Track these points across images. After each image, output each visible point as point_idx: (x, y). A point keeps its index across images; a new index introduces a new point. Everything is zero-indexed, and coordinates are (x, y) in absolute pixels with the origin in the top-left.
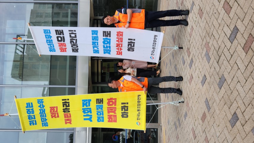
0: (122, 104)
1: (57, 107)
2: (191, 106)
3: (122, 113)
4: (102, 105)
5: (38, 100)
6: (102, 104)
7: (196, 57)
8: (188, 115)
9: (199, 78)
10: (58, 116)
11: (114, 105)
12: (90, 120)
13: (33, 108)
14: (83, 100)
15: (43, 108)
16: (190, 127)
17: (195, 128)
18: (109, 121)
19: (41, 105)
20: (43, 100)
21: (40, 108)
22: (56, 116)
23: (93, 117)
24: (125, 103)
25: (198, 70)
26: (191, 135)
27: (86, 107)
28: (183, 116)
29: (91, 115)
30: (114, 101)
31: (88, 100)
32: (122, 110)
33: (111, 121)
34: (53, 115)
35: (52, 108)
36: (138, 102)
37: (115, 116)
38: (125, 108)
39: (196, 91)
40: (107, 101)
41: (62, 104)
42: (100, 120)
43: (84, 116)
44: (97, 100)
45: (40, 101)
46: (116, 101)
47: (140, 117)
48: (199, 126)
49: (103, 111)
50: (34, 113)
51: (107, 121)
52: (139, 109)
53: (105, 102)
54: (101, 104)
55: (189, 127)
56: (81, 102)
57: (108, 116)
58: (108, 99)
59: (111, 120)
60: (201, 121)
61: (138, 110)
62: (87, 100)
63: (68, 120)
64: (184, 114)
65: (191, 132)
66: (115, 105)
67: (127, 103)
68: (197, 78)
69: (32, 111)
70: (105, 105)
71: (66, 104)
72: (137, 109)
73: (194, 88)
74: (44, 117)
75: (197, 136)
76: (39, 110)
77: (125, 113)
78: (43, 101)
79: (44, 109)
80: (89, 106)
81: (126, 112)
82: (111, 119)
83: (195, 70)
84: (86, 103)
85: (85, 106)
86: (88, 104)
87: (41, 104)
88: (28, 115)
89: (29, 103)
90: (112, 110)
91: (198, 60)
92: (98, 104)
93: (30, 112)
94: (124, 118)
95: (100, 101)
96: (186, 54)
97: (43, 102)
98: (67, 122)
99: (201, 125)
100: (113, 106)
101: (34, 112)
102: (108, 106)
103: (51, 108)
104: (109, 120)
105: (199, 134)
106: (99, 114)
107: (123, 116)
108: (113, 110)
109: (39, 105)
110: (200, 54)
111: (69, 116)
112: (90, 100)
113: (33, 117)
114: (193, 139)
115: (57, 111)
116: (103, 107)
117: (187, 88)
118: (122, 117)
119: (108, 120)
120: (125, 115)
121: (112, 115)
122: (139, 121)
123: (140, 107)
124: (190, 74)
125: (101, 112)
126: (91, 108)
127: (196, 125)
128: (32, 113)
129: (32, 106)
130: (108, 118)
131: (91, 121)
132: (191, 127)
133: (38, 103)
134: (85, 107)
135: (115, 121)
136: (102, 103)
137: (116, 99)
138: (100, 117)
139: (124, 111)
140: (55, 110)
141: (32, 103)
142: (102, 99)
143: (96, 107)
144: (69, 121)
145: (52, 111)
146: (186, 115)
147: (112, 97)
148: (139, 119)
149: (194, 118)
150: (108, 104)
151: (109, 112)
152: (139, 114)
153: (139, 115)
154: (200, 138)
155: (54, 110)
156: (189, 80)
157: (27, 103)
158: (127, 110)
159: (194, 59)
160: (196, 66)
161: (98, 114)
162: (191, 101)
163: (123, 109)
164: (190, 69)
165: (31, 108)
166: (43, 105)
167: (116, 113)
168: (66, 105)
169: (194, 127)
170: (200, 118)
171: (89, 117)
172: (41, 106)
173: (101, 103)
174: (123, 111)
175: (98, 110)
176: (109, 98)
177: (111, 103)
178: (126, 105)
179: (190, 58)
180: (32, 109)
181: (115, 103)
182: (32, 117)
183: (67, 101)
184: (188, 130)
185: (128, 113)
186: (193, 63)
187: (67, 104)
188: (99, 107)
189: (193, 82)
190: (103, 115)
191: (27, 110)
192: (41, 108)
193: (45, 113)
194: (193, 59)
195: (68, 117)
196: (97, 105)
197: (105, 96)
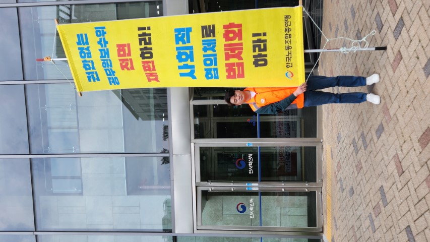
0: (254, 35)
1: (129, 45)
2: (395, 115)
3: (254, 56)
4: (215, 40)
5: (96, 28)
6: (214, 38)
7: (414, 15)
8: (385, 129)
9: (418, 58)
10: (132, 68)
11: (237, 38)
12: (192, 75)
13: (88, 46)
14: (176, 30)
15: (105, 46)
16: (390, 152)
17: (401, 156)
18: (229, 77)
19: (101, 39)
20: (104, 28)
21: (99, 47)
22: (129, 66)
23: (196, 69)
24: (259, 35)
25: (415, 41)
26: (392, 167)
27: (183, 44)
28: (373, 132)
29: (193, 67)
30: (236, 30)
31: (187, 28)
32: (254, 51)
33: (234, 77)
34: (124, 64)
35: (121, 48)
36: (286, 30)
37: (241, 65)
38: (260, 44)
39: (409, 84)
40: (223, 31)
41: (137, 38)
42: (211, 75)
43: (180, 67)
44: (204, 28)
45: (99, 31)
46: (240, 31)
47: (292, 60)
48: (412, 153)
49: (216, 55)
50: (90, 57)
51: (226, 77)
52: (290, 45)
53: (220, 31)
54: (212, 38)
55: (387, 152)
56: (174, 33)
57: (227, 65)
58: (225, 27)
59: (232, 74)
60: (418, 144)
61: (288, 48)
62: (183, 30)
63: (151, 75)
64: (376, 127)
65: (393, 163)
66: (240, 39)
67: (265, 34)
68: (414, 59)
69: (87, 53)
70: (220, 40)
71: (145, 38)
72: (284, 45)
73: (405, 78)
74: (108, 67)
75: (407, 171)
76: (100, 50)
77: (260, 55)
78: (105, 30)
79: (108, 49)
80: (189, 41)
81: (263, 53)
82: (234, 71)
83: (407, 42)
84: (182, 35)
85: (180, 43)
86: (185, 39)
87: (102, 37)
88: (83, 59)
89: (82, 35)
90: (233, 51)
91: (417, 22)
92: (206, 38)
93: (84, 53)
94: (259, 67)
95: (209, 31)
96: (388, 8)
97: (105, 33)
98: (151, 78)
99: (418, 152)
100: (236, 41)
101: (90, 54)
102: (226, 41)
103: (118, 46)
104: (229, 74)
105: (411, 168)
106: (208, 62)
107: (256, 64)
108: (237, 52)
109: (98, 39)
110: (423, 8)
111: (151, 67)
112: (189, 30)
113: (90, 64)
114: (397, 175)
115: (129, 54)
116: (215, 43)
117: (387, 78)
118: (255, 67)
119: (227, 74)
120: (260, 61)
121: (233, 64)
122: (290, 69)
123: (290, 42)
124: (396, 51)
125: (212, 58)
126: (191, 48)
127: (405, 152)
128: (88, 57)
129: (87, 43)
130: (227, 71)
131: (194, 78)
132: (392, 153)
133: (97, 35)
134: (181, 45)
135: (242, 75)
136: (214, 36)
137: (240, 26)
138: (210, 69)
139: (259, 51)
140: (127, 52)
141: (86, 35)
142: (213, 26)
143: (203, 44)
144: (154, 77)
145: (122, 53)
146: (380, 130)
147: (232, 22)
148: (290, 65)
149: (401, 137)
150: (226, 36)
151: (227, 57)
152: (290, 56)
153: (288, 58)
154: (413, 175)
155: (124, 51)
156: (392, 62)
157: (78, 35)
158: (265, 49)
159: (408, 18)
160: (412, 33)
161: (205, 64)
162: (396, 105)
163: (257, 49)
164: (396, 39)
165: (85, 47)
166: (104, 39)
167: (241, 59)
168: (145, 40)
169: (399, 153)
170: (415, 137)
171: (188, 71)
172: (103, 42)
173: (211, 36)
174: (257, 53)
175: (205, 53)
176: (227, 23)
177: (231, 35)
178: (262, 38)
179: (398, 17)
180: (88, 49)
181: (239, 35)
182: (88, 65)
183: (147, 32)
184: (386, 158)
185: (266, 56)
186: (404, 28)
187: (147, 38)
188: (209, 45)
189: (402, 66)
190: (216, 64)
191: (79, 49)
192: (102, 46)
193: (108, 57)
194: (406, 18)
195: (150, 70)
196: (203, 41)
197: (219, 19)
